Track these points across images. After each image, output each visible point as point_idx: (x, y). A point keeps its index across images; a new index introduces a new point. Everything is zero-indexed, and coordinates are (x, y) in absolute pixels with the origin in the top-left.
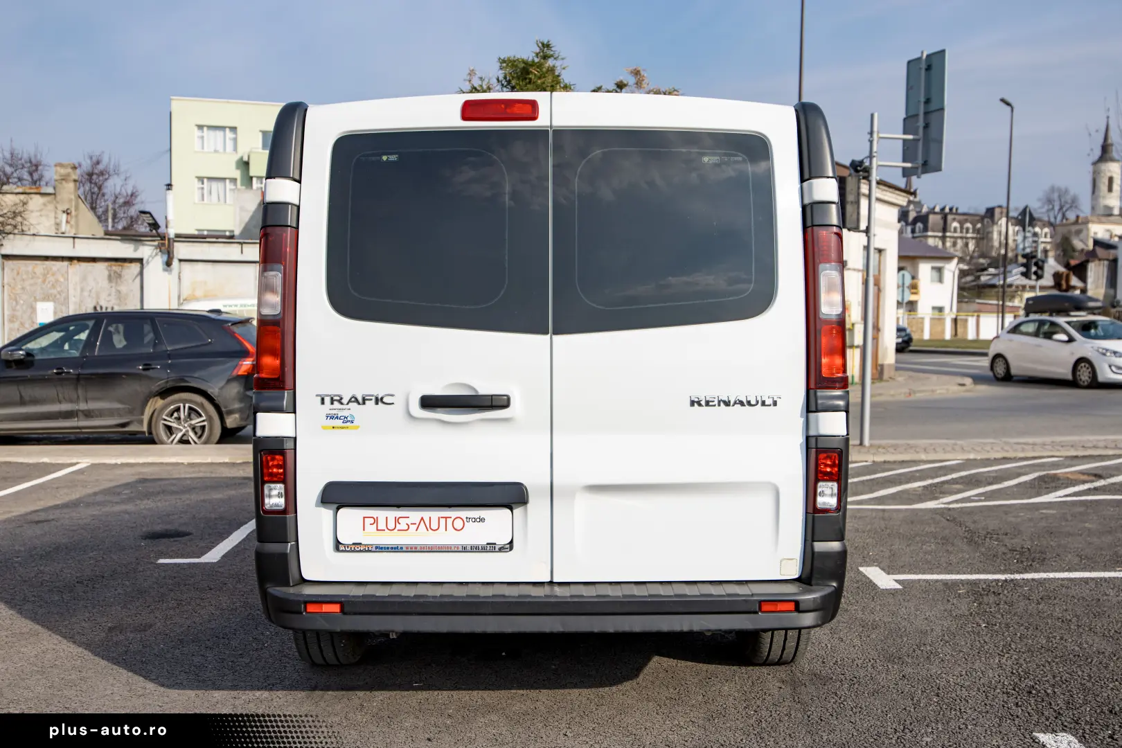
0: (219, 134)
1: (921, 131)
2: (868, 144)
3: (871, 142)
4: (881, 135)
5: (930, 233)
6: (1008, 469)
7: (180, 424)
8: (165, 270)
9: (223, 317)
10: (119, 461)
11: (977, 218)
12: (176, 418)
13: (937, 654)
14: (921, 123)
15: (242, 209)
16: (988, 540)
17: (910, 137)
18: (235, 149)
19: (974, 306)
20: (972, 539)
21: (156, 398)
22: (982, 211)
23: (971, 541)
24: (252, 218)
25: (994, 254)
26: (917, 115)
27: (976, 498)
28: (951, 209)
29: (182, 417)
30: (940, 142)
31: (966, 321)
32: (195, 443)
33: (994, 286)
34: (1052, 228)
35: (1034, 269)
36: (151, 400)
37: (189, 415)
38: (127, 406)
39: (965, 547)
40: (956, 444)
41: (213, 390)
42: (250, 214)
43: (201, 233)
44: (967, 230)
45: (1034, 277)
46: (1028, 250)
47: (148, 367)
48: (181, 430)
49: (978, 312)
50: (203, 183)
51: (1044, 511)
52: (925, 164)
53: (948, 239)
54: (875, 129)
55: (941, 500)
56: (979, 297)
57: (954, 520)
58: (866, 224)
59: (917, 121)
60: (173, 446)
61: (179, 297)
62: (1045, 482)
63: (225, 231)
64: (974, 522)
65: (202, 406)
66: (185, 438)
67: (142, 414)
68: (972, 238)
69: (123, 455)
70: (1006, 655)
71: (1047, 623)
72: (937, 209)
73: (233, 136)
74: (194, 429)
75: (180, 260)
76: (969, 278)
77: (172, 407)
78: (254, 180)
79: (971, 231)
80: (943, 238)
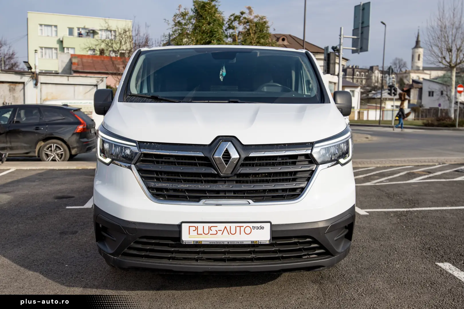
0: (49, 28)
1: (360, 35)
2: (339, 39)
3: (340, 39)
4: (345, 36)
5: (347, 76)
6: (394, 170)
7: (52, 153)
8: (35, 87)
9: (69, 107)
10: (28, 168)
11: (366, 70)
12: (50, 150)
13: (391, 237)
14: (360, 32)
15: (62, 61)
16: (395, 196)
17: (355, 37)
18: (57, 35)
19: (367, 107)
20: (388, 196)
21: (41, 142)
22: (368, 68)
23: (388, 197)
24: (67, 65)
25: (373, 85)
26: (358, 28)
27: (385, 181)
28: (356, 67)
29: (53, 150)
30: (367, 39)
31: (363, 113)
32: (59, 161)
33: (374, 98)
34: (396, 75)
35: (393, 91)
36: (39, 143)
37: (56, 149)
38: (28, 145)
39: (387, 199)
40: (371, 161)
41: (66, 138)
42: (66, 63)
43: (42, 71)
44: (362, 75)
45: (393, 95)
46: (391, 84)
47: (37, 128)
48: (52, 156)
49: (368, 109)
50: (42, 50)
51: (413, 186)
52: (361, 48)
53: (354, 79)
54: (342, 33)
55: (372, 182)
56: (368, 103)
57: (379, 189)
58: (338, 72)
59: (359, 31)
60: (49, 162)
61: (41, 99)
62: (410, 175)
63: (52, 71)
64: (388, 190)
65: (61, 145)
66: (54, 159)
67: (35, 148)
68: (364, 79)
69: (28, 166)
70: (417, 237)
71: (428, 226)
72: (350, 67)
73: (56, 29)
74: (58, 155)
75: (41, 83)
76: (364, 95)
77: (48, 146)
78: (65, 49)
79: (364, 76)
80: (353, 79)
